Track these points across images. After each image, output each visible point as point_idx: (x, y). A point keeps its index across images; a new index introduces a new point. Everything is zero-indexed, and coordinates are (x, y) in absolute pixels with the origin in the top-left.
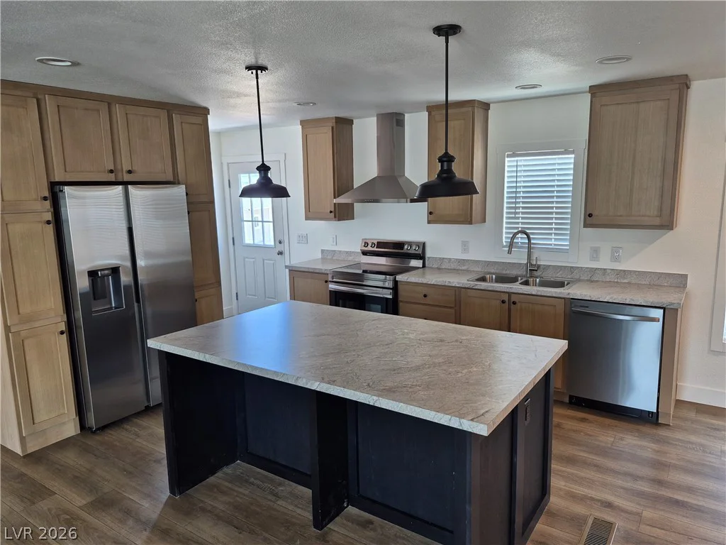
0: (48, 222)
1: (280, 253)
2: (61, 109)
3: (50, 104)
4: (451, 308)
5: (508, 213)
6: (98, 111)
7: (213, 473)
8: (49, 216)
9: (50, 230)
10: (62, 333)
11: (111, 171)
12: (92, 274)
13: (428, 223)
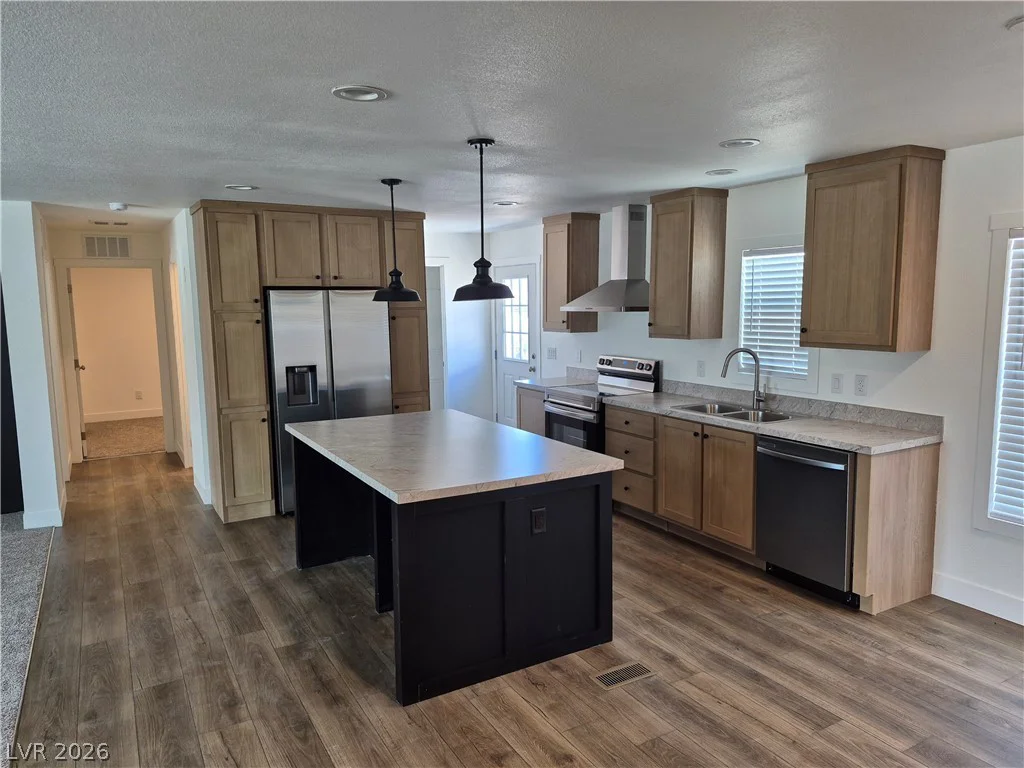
0: (258, 322)
1: (533, 370)
2: (275, 223)
3: (266, 219)
4: (649, 439)
5: (746, 327)
6: (309, 222)
7: (340, 559)
8: (259, 317)
9: (260, 328)
10: (264, 420)
11: (318, 277)
12: (290, 370)
13: (650, 336)
